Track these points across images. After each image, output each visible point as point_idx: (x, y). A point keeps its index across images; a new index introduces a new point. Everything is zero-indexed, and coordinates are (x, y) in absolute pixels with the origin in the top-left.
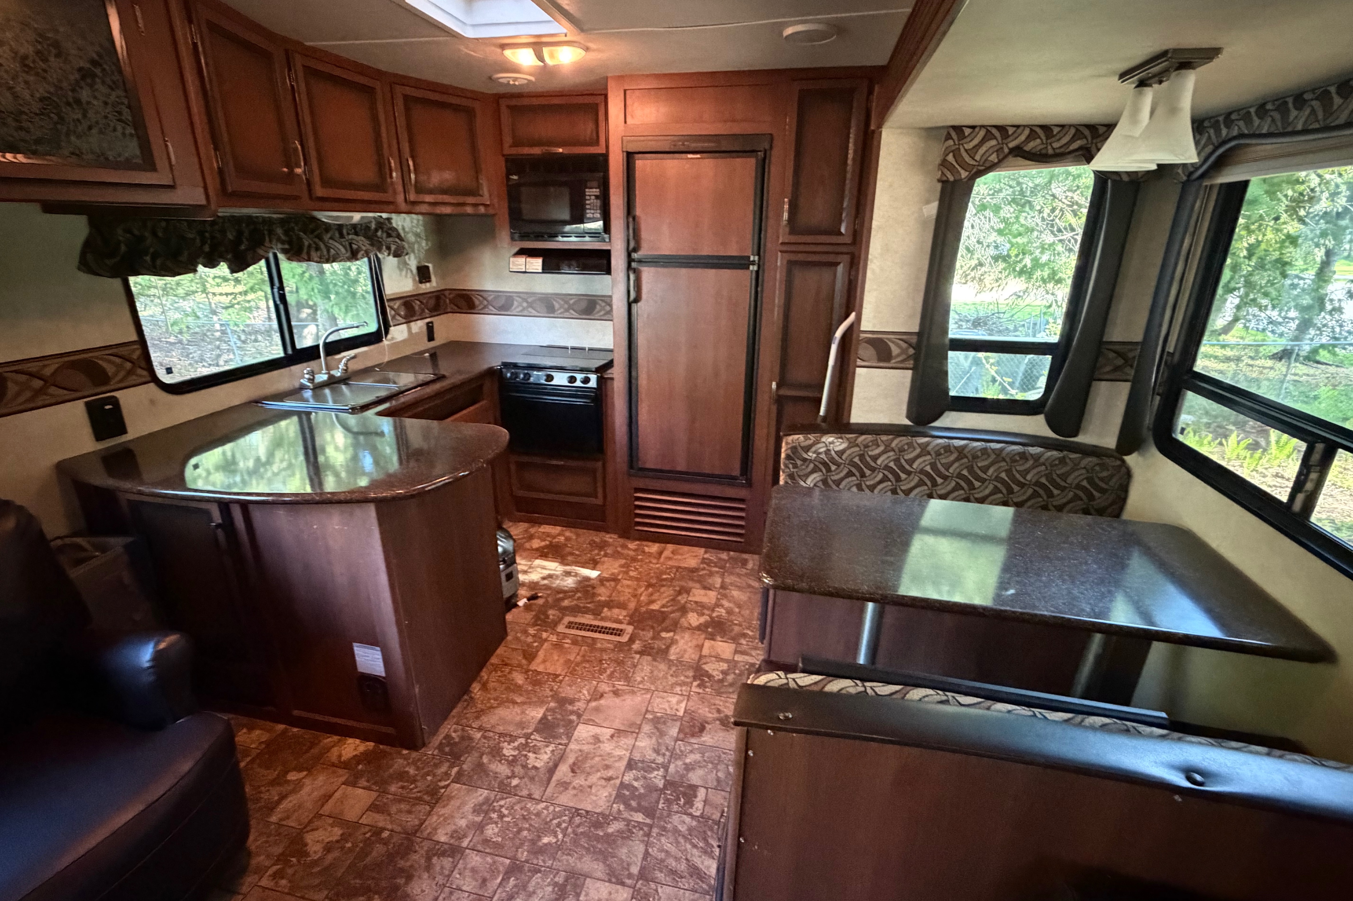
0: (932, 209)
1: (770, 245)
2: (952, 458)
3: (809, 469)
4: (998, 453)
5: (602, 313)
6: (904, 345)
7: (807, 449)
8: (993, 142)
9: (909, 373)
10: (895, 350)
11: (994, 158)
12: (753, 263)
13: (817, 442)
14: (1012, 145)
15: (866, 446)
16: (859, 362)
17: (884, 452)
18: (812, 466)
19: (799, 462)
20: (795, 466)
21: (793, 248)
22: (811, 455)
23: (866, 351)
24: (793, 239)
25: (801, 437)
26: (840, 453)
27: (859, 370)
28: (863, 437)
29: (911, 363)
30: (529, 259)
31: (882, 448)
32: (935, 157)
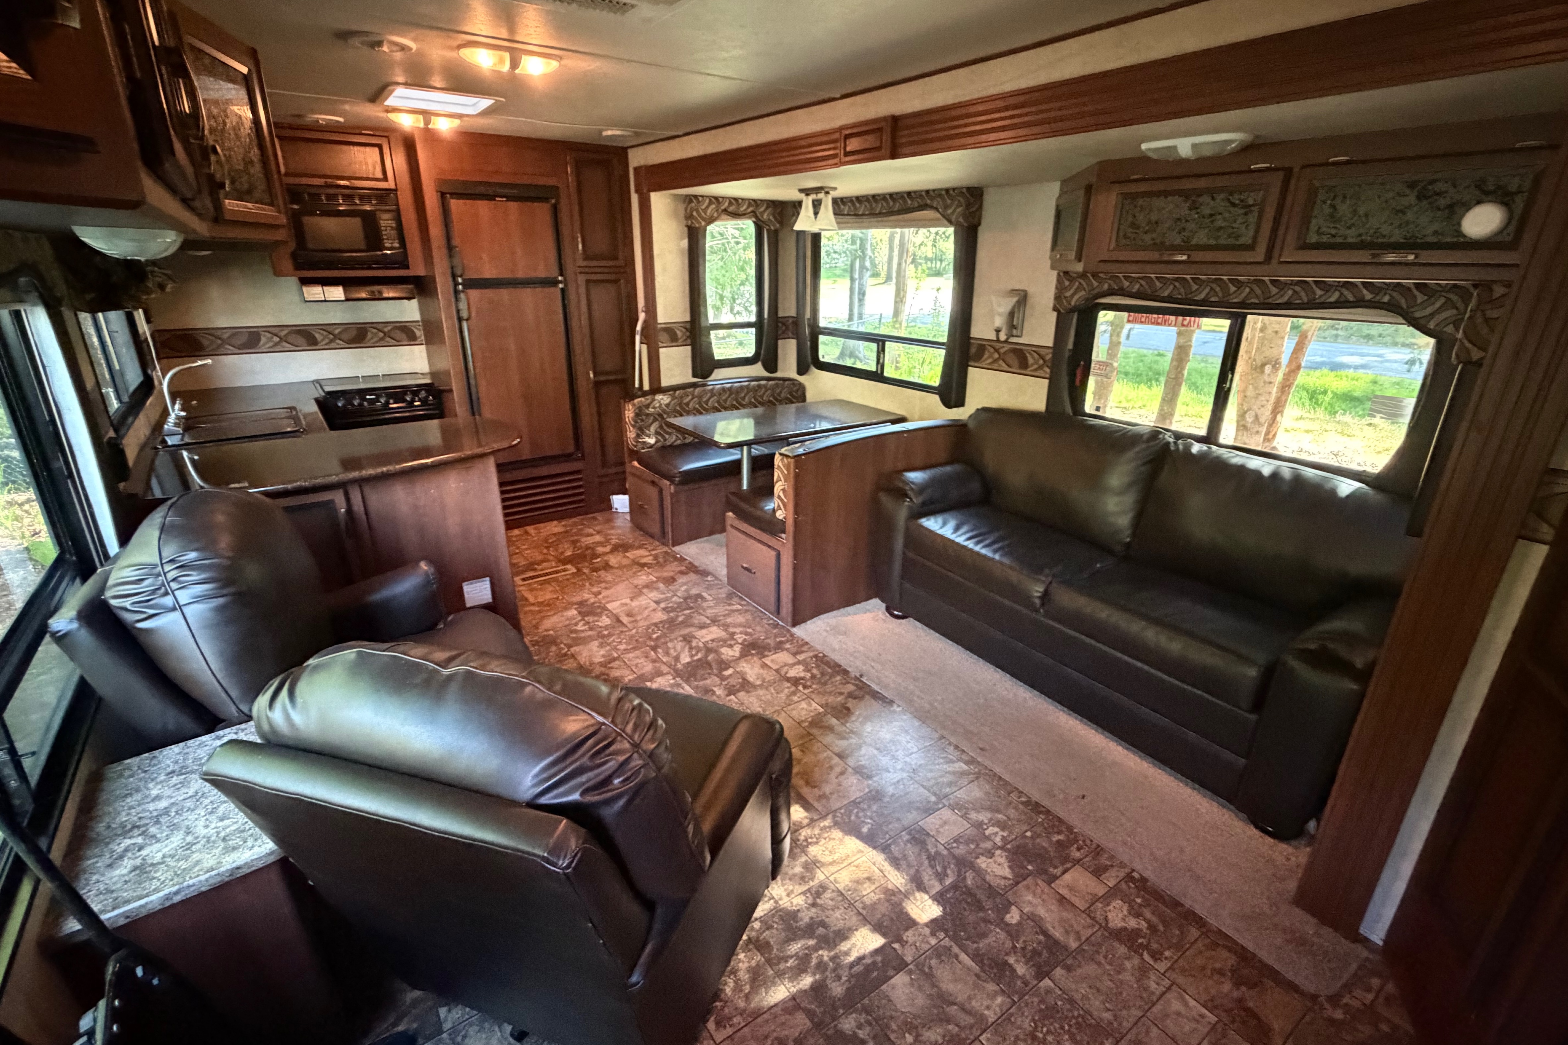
0: (685, 243)
1: (570, 268)
2: (727, 395)
3: (650, 421)
4: (747, 386)
5: (375, 340)
6: (684, 330)
7: (648, 406)
8: (714, 206)
9: (689, 348)
10: (679, 334)
11: (715, 215)
12: (561, 282)
13: (653, 400)
14: (723, 208)
15: (682, 397)
16: (661, 345)
17: (692, 399)
18: (652, 418)
19: (644, 417)
20: (642, 420)
21: (587, 270)
22: (651, 410)
23: (663, 337)
24: (585, 263)
25: (643, 399)
26: (667, 405)
27: (661, 350)
28: (678, 392)
29: (689, 341)
30: (325, 288)
31: (690, 397)
32: (682, 213)
